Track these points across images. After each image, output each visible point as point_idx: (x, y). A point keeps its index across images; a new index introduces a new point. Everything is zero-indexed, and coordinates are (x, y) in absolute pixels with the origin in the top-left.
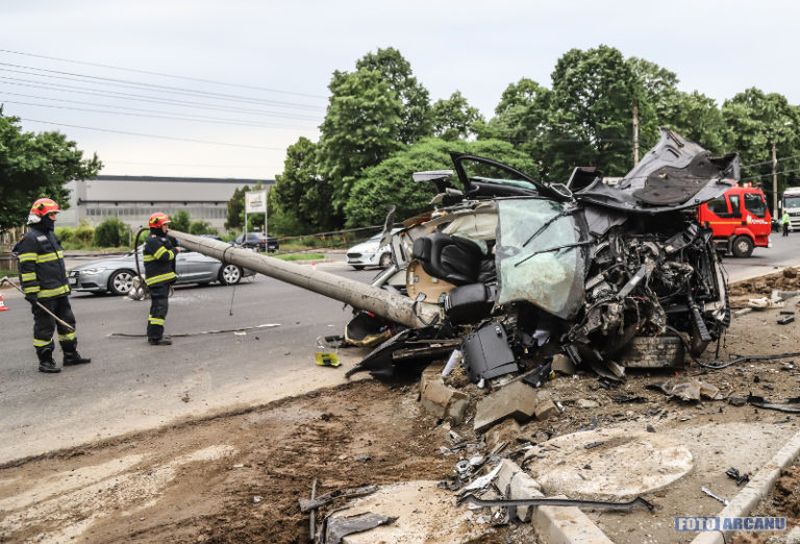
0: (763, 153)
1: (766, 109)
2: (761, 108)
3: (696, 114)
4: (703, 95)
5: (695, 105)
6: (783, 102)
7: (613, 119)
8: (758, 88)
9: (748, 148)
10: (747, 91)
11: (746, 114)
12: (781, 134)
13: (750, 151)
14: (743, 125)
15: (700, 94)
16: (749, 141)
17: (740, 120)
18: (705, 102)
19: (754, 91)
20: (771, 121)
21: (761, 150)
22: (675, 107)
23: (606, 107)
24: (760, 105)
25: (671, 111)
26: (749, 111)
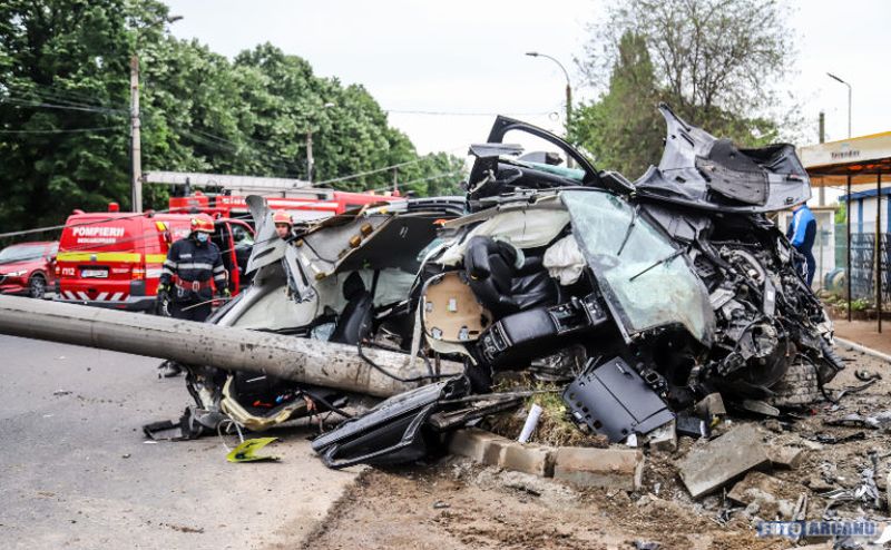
0: (291, 147)
1: (290, 80)
2: (282, 77)
3: (198, 77)
4: (206, 47)
5: (198, 63)
6: (307, 72)
7: (85, 74)
8: (275, 45)
9: (268, 138)
10: (259, 48)
11: (262, 85)
12: (313, 120)
13: (271, 144)
14: (261, 102)
15: (201, 44)
16: (268, 128)
17: (255, 92)
18: (211, 59)
19: (269, 50)
20: (296, 100)
21: (287, 142)
22: (171, 63)
23: (72, 51)
24: (279, 72)
25: (165, 69)
26: (267, 80)
